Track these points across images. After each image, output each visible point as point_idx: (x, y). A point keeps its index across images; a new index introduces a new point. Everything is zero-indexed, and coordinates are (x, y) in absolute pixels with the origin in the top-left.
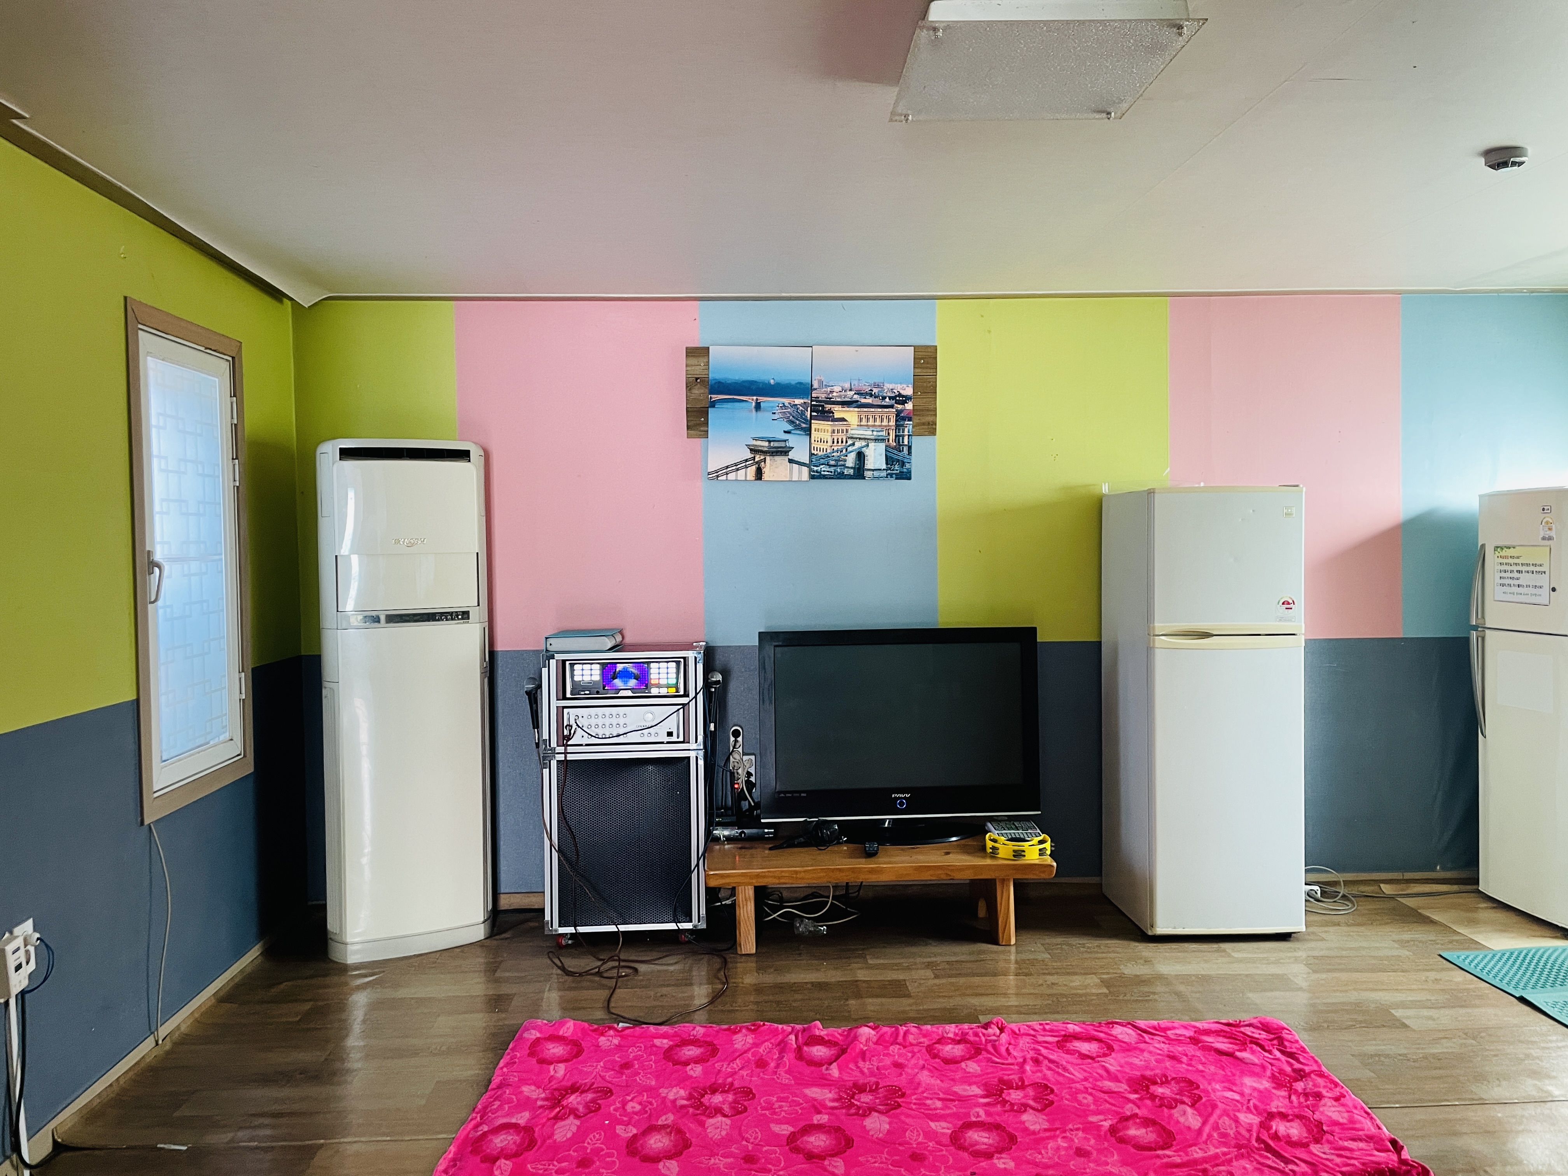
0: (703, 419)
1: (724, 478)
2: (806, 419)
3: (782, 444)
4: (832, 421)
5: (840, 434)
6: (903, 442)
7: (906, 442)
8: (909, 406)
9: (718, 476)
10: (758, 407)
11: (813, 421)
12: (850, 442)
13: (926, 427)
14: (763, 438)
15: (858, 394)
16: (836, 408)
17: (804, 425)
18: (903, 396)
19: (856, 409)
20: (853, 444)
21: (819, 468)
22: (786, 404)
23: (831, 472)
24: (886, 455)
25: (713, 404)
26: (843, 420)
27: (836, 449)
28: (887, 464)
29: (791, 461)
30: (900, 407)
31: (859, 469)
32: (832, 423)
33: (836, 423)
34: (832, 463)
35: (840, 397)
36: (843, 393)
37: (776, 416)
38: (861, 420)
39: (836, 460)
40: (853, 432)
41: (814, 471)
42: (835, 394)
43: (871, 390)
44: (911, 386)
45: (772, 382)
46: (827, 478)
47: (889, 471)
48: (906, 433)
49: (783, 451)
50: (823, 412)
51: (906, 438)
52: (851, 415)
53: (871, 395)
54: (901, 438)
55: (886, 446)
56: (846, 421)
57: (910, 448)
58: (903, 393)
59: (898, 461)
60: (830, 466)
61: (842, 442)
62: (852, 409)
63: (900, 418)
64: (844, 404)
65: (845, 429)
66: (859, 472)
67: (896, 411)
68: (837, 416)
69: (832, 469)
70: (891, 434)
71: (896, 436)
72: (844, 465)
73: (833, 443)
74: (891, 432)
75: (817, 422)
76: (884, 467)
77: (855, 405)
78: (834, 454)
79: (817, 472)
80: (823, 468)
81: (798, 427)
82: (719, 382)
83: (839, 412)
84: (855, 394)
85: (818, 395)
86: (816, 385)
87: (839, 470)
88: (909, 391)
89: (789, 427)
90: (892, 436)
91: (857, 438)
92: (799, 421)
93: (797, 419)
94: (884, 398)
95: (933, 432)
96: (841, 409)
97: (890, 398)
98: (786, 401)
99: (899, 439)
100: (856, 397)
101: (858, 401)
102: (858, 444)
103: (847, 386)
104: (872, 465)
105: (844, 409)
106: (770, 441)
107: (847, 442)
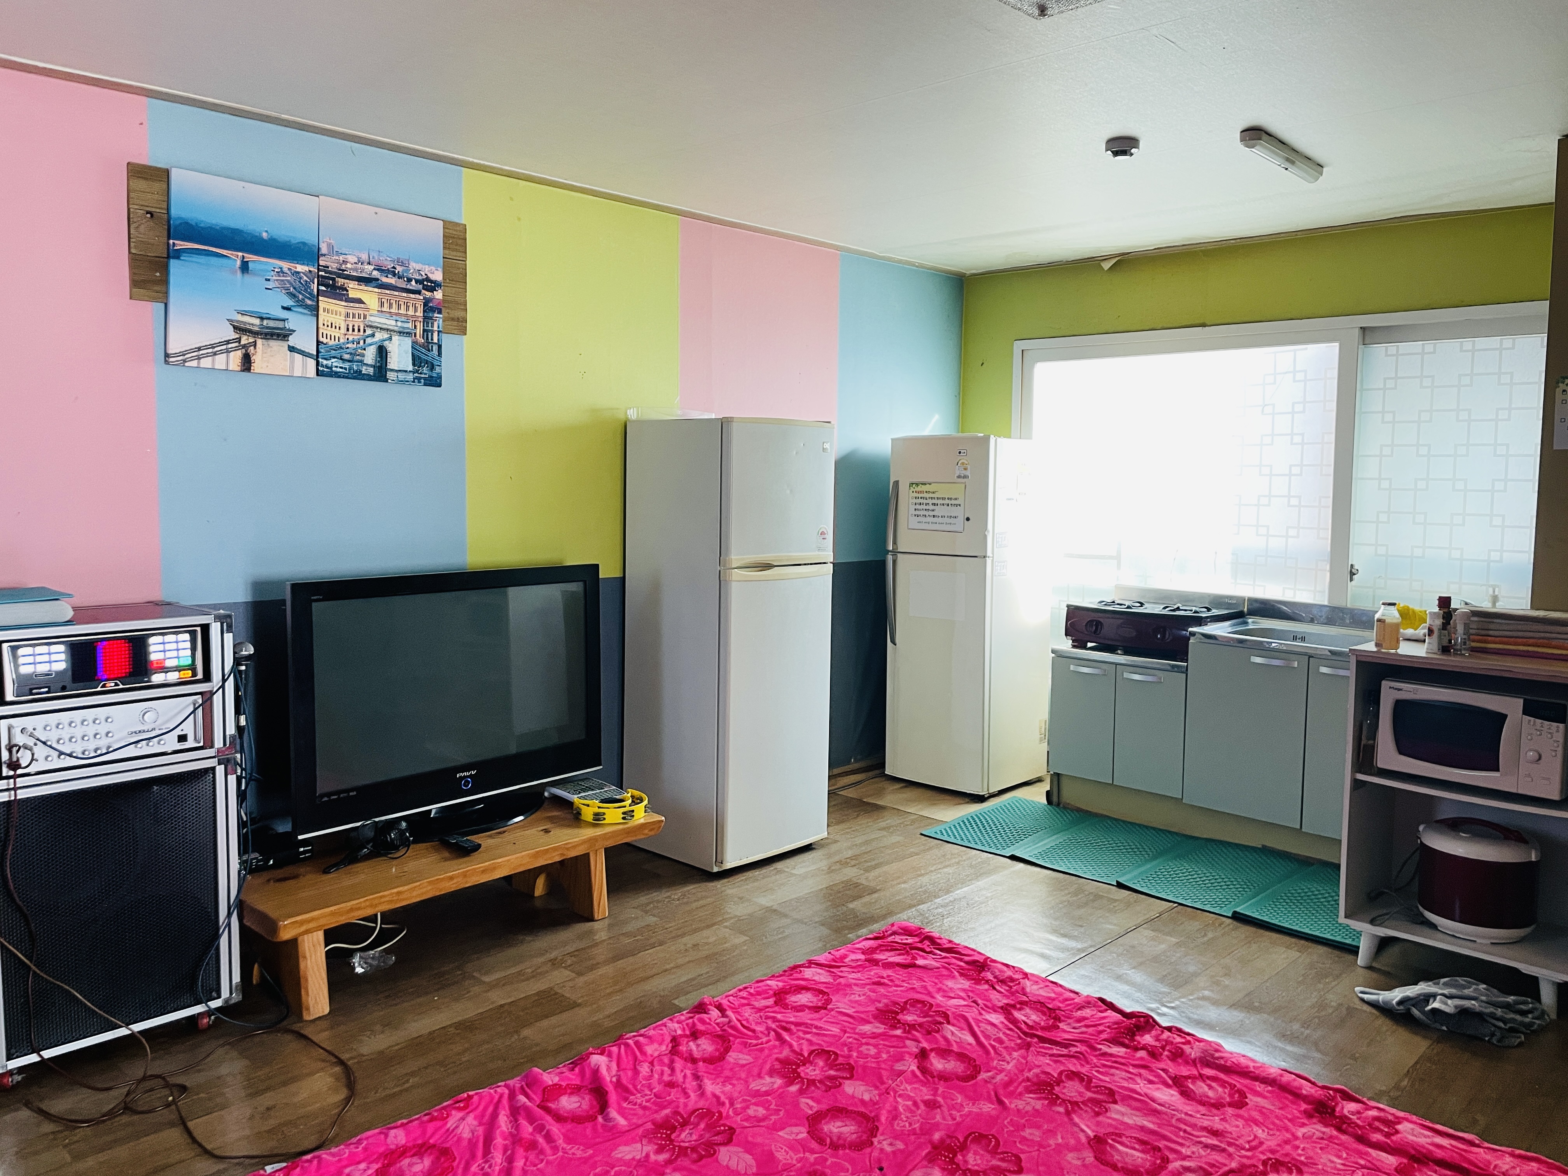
0: (158, 274)
1: (194, 363)
2: (311, 294)
3: (280, 325)
4: (346, 301)
5: (357, 319)
6: (432, 340)
7: (435, 341)
8: (438, 295)
9: (185, 361)
10: (245, 267)
11: (320, 298)
12: (369, 331)
13: (455, 323)
14: (252, 312)
15: (378, 270)
16: (351, 285)
17: (309, 302)
18: (431, 282)
19: (376, 290)
20: (373, 335)
21: (329, 363)
22: (285, 270)
23: (346, 369)
24: (413, 355)
25: (178, 254)
26: (360, 301)
27: (351, 339)
28: (414, 365)
29: (292, 349)
30: (428, 294)
31: (380, 368)
32: (346, 304)
33: (352, 304)
34: (347, 357)
35: (356, 270)
36: (359, 265)
37: (270, 285)
38: (382, 305)
39: (351, 354)
40: (372, 319)
41: (322, 366)
42: (349, 266)
43: (394, 267)
44: (440, 270)
45: (265, 235)
46: (339, 377)
47: (416, 375)
48: (435, 328)
49: (282, 335)
50: (334, 287)
51: (435, 335)
52: (370, 297)
53: (394, 274)
54: (430, 334)
55: (413, 342)
56: (364, 303)
57: (440, 347)
58: (433, 277)
59: (427, 362)
60: (344, 360)
61: (359, 330)
62: (371, 289)
63: (430, 308)
64: (360, 280)
65: (362, 313)
66: (380, 373)
67: (424, 298)
68: (352, 294)
69: (347, 365)
70: (418, 327)
71: (424, 330)
72: (361, 361)
73: (348, 330)
74: (418, 324)
75: (326, 299)
76: (410, 368)
77: (374, 283)
78: (349, 345)
79: (327, 367)
80: (334, 362)
81: (301, 304)
82: (187, 223)
83: (354, 290)
84: (374, 269)
85: (328, 264)
86: (324, 250)
87: (355, 368)
88: (438, 276)
89: (289, 302)
90: (419, 331)
91: (377, 328)
92: (303, 295)
93: (300, 292)
94: (409, 280)
95: (464, 332)
96: (356, 287)
97: (417, 281)
98: (285, 265)
99: (427, 335)
100: (376, 274)
101: (377, 280)
102: (380, 336)
103: (364, 257)
104: (396, 365)
105: (361, 287)
106: (262, 319)
107: (365, 331)
